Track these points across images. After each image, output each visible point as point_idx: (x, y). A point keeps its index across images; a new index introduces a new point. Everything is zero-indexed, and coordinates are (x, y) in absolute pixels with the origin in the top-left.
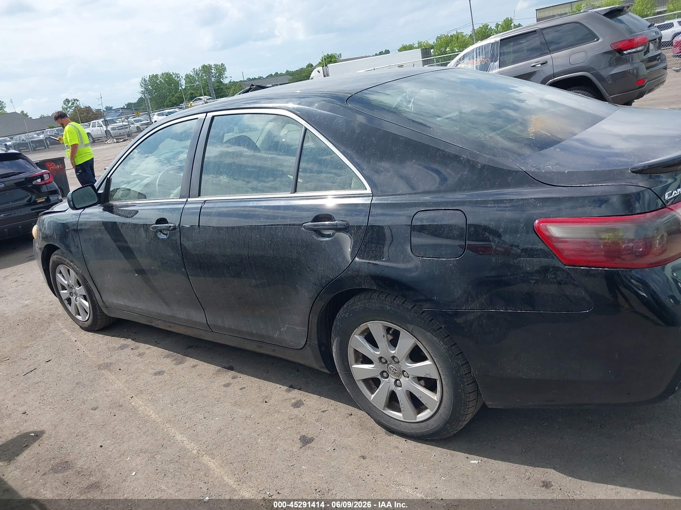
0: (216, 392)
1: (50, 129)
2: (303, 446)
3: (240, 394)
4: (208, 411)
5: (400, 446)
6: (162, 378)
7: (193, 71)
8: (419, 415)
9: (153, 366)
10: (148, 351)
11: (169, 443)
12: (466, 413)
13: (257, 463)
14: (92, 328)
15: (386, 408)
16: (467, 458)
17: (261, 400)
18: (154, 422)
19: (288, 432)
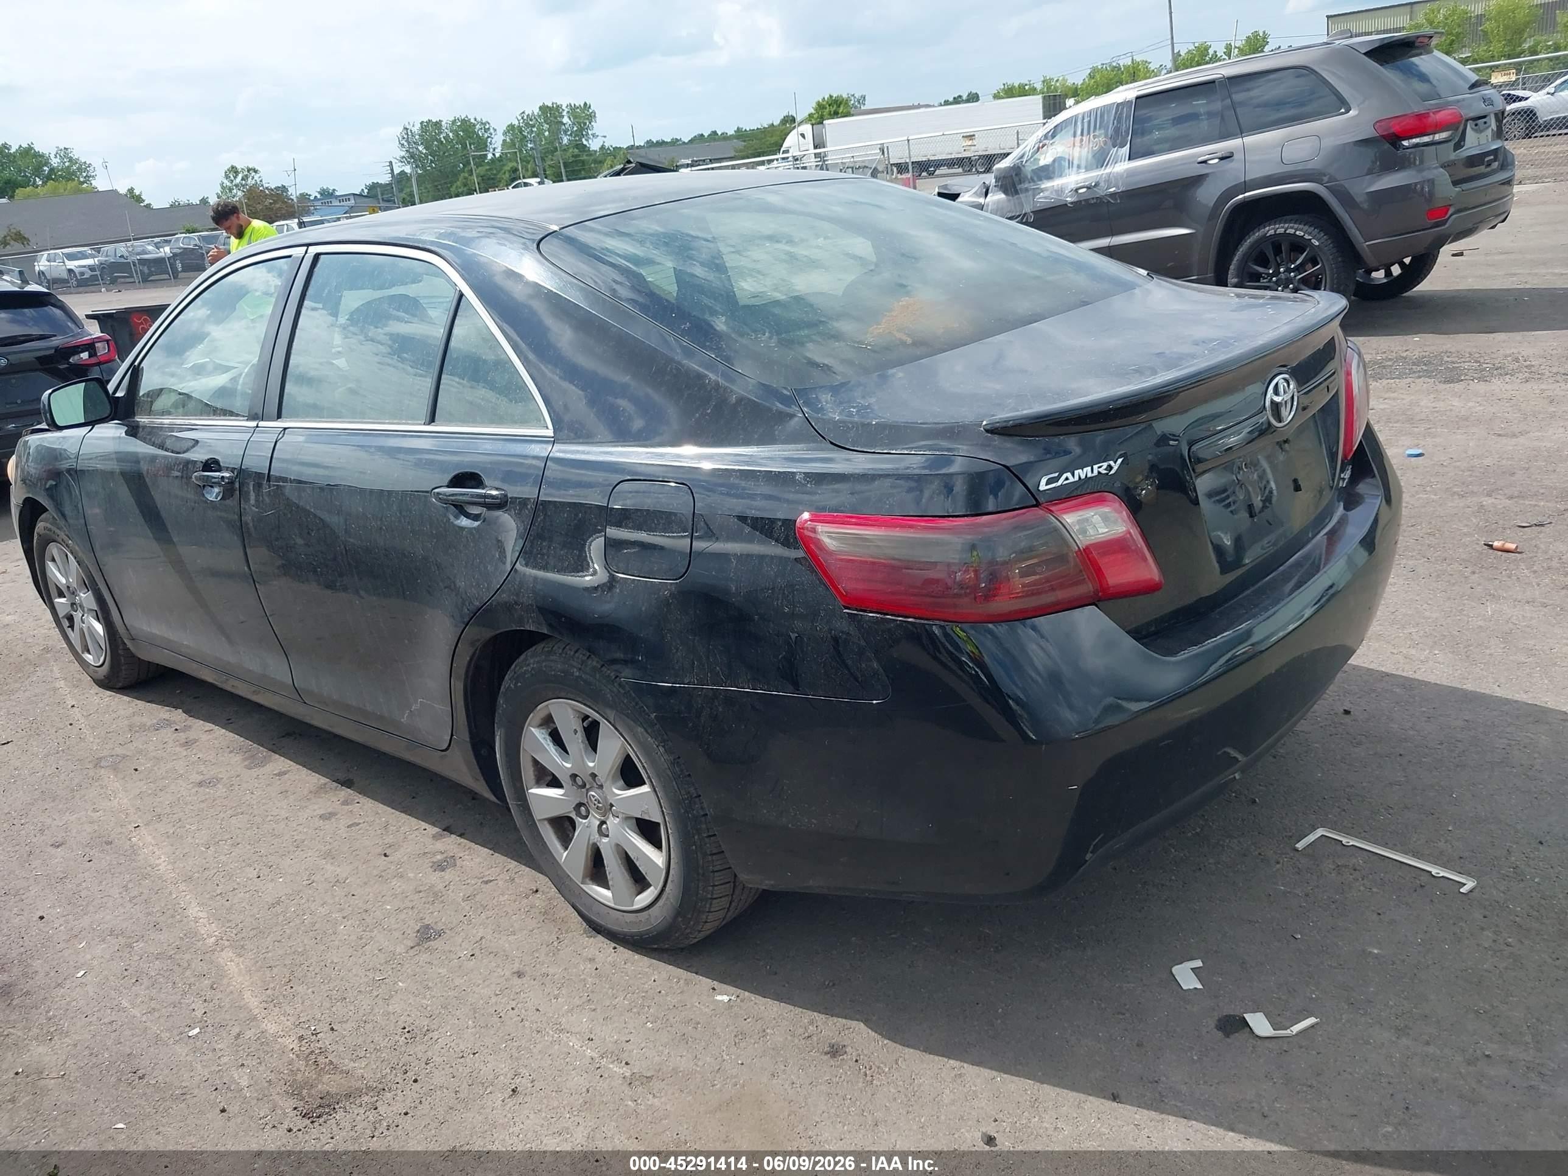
0: (300, 828)
1: (184, 235)
2: (418, 945)
3: (344, 835)
4: (270, 864)
5: (600, 957)
6: (209, 793)
7: (520, 118)
8: (639, 897)
9: (202, 768)
10: (205, 737)
11: (170, 921)
12: (709, 896)
13: (317, 970)
14: (112, 682)
15: (587, 880)
16: (714, 989)
17: (379, 850)
18: (161, 878)
19: (403, 916)
